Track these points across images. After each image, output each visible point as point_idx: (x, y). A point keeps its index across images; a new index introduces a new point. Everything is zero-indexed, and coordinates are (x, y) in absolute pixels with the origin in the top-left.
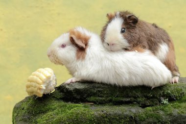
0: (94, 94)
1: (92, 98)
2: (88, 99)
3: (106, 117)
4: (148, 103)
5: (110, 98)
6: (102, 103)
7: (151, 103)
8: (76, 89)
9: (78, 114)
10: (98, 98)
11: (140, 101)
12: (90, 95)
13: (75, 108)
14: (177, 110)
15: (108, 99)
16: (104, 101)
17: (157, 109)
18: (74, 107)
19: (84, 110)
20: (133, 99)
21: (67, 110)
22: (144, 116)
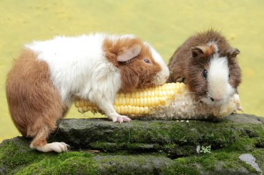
0: (101, 138)
1: (98, 144)
2: (92, 144)
3: (116, 172)
4: (180, 151)
5: (124, 143)
6: (111, 151)
7: (185, 152)
8: (73, 130)
9: (75, 166)
10: (105, 144)
11: (168, 149)
12: (94, 139)
13: (71, 158)
14: (222, 163)
15: (121, 145)
16: (115, 147)
17: (192, 161)
18: (70, 156)
19: (84, 161)
20: (157, 145)
21: (59, 161)
22: (172, 170)
